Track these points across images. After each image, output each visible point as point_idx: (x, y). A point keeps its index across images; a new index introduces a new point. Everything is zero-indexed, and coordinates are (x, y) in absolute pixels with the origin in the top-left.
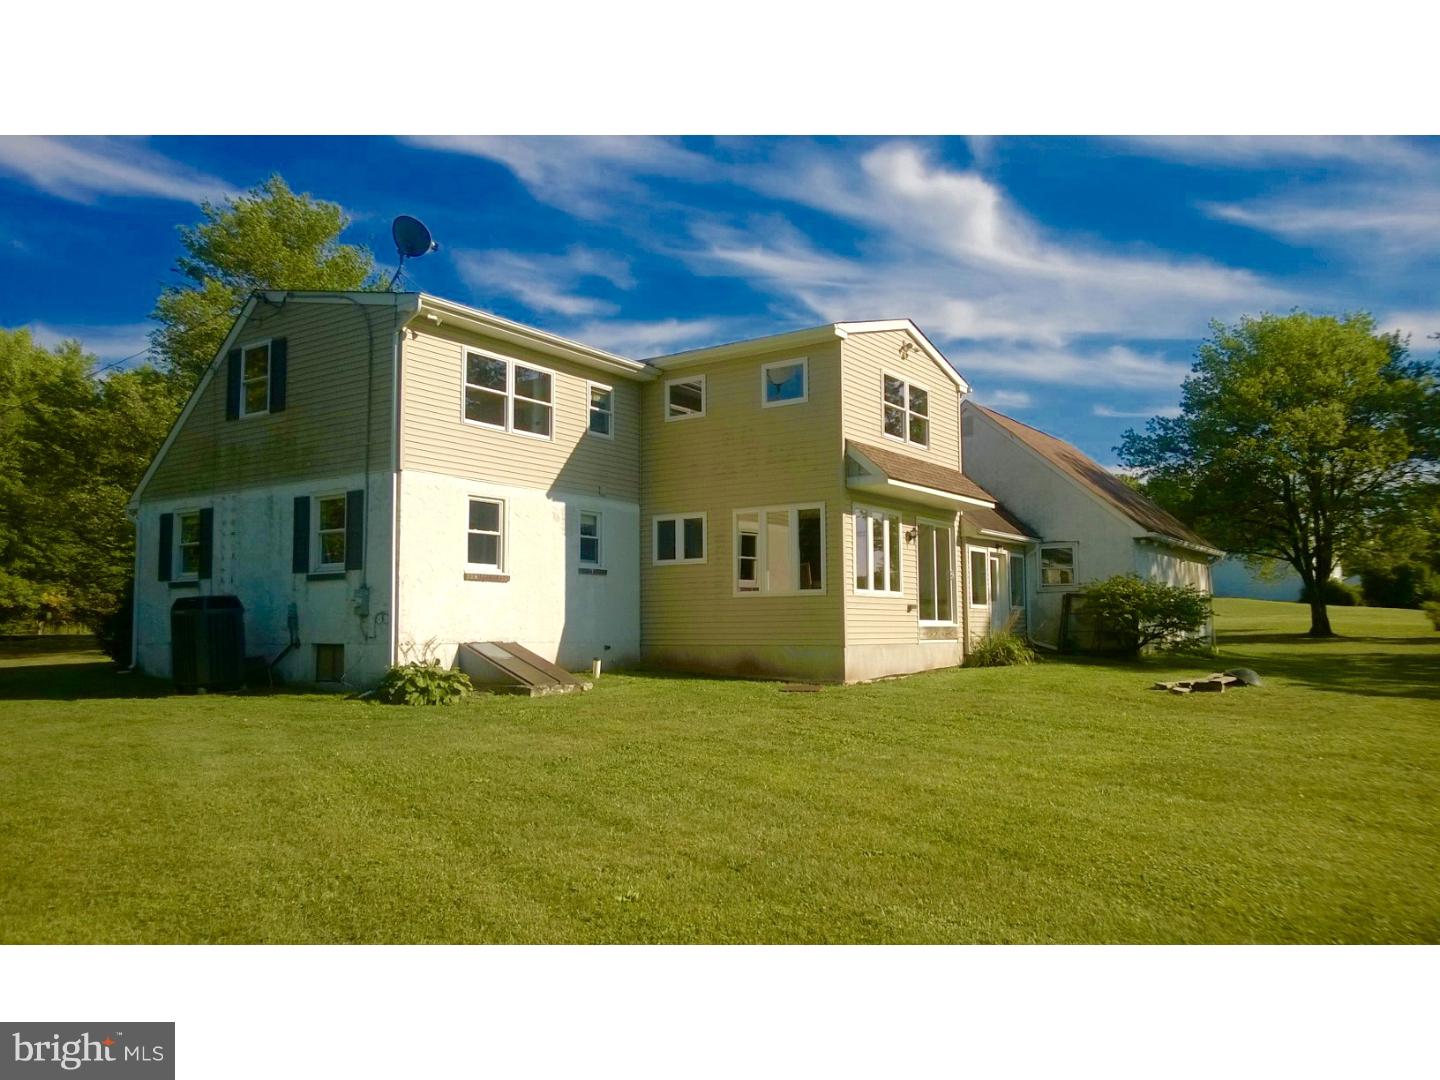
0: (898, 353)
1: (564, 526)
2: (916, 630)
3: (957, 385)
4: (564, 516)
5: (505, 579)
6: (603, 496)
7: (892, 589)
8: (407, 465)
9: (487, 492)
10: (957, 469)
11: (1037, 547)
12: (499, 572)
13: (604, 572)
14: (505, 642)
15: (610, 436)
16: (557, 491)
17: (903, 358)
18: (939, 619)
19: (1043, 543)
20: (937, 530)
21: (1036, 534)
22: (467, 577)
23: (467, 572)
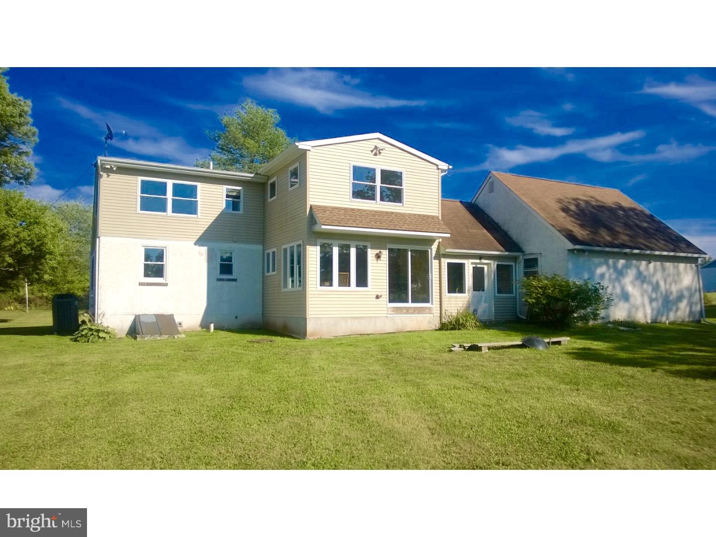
0: (370, 152)
1: (206, 258)
2: (386, 309)
3: (437, 165)
4: (206, 253)
5: (166, 285)
6: (235, 242)
7: (358, 285)
8: (103, 234)
9: (155, 243)
10: (437, 215)
11: (521, 257)
12: (164, 282)
13: (235, 280)
14: (165, 314)
15: (241, 212)
16: (201, 241)
17: (375, 155)
18: (412, 302)
19: (525, 255)
20: (411, 251)
21: (522, 250)
22: (141, 284)
23: (140, 282)
